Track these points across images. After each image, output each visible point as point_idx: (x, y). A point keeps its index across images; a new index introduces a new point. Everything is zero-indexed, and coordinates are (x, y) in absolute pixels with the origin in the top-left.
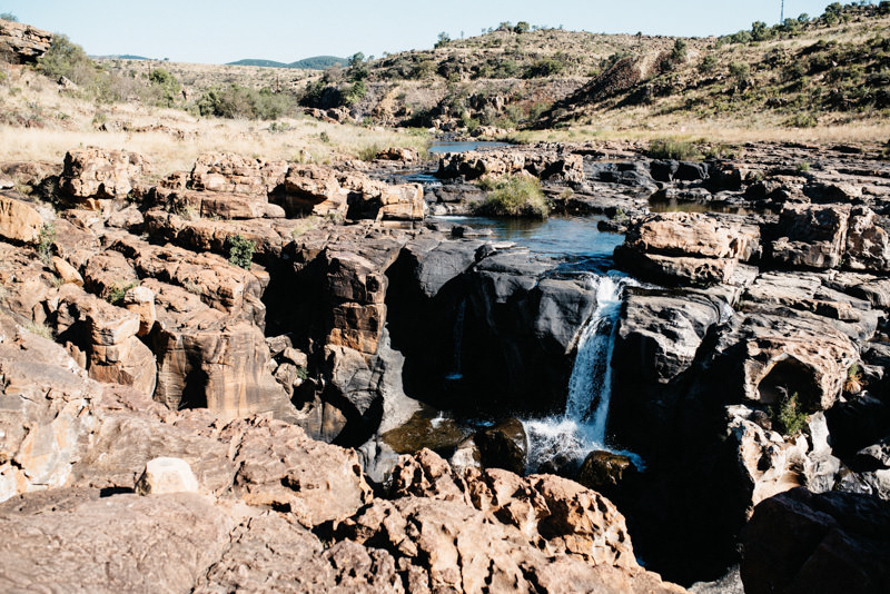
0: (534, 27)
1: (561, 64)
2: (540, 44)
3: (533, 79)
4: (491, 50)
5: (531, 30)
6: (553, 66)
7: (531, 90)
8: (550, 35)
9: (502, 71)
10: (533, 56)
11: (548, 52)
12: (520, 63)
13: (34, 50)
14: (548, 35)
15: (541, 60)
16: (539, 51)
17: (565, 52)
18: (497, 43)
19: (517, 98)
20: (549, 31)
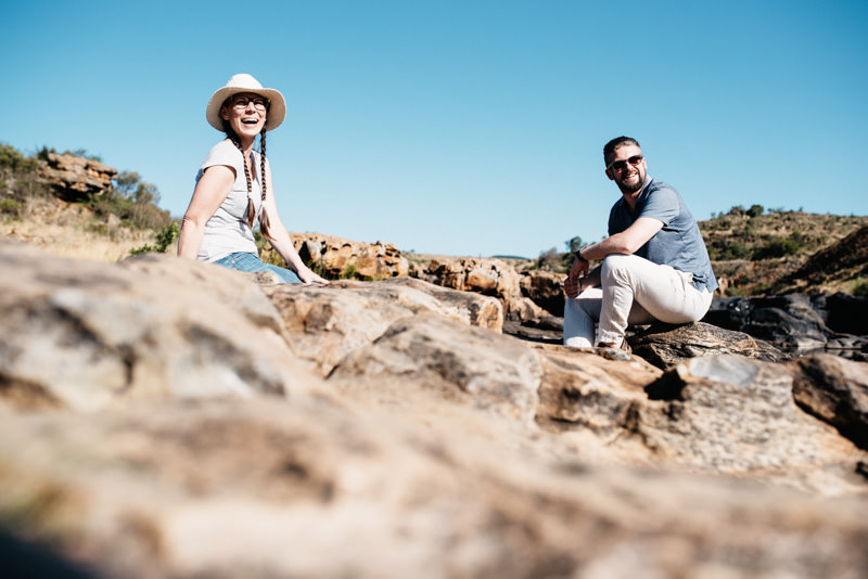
0: (770, 210)
1: (797, 245)
2: (774, 226)
3: (763, 261)
4: (717, 232)
5: (766, 212)
6: (787, 246)
7: (761, 273)
8: (787, 217)
9: (729, 253)
10: (765, 237)
11: (783, 232)
12: (749, 245)
13: (88, 185)
14: (786, 216)
15: (773, 241)
16: (773, 233)
17: (803, 233)
18: (725, 225)
19: (744, 281)
20: (786, 213)
